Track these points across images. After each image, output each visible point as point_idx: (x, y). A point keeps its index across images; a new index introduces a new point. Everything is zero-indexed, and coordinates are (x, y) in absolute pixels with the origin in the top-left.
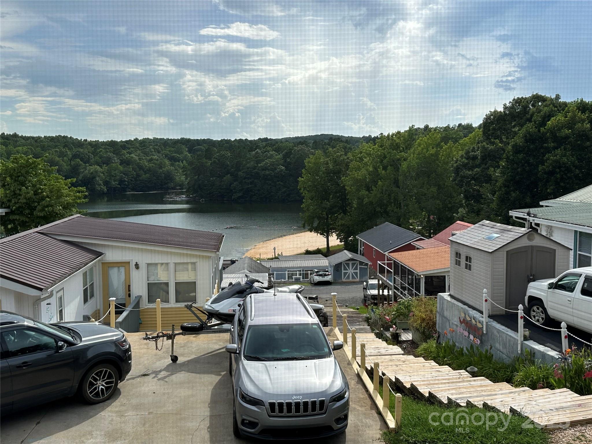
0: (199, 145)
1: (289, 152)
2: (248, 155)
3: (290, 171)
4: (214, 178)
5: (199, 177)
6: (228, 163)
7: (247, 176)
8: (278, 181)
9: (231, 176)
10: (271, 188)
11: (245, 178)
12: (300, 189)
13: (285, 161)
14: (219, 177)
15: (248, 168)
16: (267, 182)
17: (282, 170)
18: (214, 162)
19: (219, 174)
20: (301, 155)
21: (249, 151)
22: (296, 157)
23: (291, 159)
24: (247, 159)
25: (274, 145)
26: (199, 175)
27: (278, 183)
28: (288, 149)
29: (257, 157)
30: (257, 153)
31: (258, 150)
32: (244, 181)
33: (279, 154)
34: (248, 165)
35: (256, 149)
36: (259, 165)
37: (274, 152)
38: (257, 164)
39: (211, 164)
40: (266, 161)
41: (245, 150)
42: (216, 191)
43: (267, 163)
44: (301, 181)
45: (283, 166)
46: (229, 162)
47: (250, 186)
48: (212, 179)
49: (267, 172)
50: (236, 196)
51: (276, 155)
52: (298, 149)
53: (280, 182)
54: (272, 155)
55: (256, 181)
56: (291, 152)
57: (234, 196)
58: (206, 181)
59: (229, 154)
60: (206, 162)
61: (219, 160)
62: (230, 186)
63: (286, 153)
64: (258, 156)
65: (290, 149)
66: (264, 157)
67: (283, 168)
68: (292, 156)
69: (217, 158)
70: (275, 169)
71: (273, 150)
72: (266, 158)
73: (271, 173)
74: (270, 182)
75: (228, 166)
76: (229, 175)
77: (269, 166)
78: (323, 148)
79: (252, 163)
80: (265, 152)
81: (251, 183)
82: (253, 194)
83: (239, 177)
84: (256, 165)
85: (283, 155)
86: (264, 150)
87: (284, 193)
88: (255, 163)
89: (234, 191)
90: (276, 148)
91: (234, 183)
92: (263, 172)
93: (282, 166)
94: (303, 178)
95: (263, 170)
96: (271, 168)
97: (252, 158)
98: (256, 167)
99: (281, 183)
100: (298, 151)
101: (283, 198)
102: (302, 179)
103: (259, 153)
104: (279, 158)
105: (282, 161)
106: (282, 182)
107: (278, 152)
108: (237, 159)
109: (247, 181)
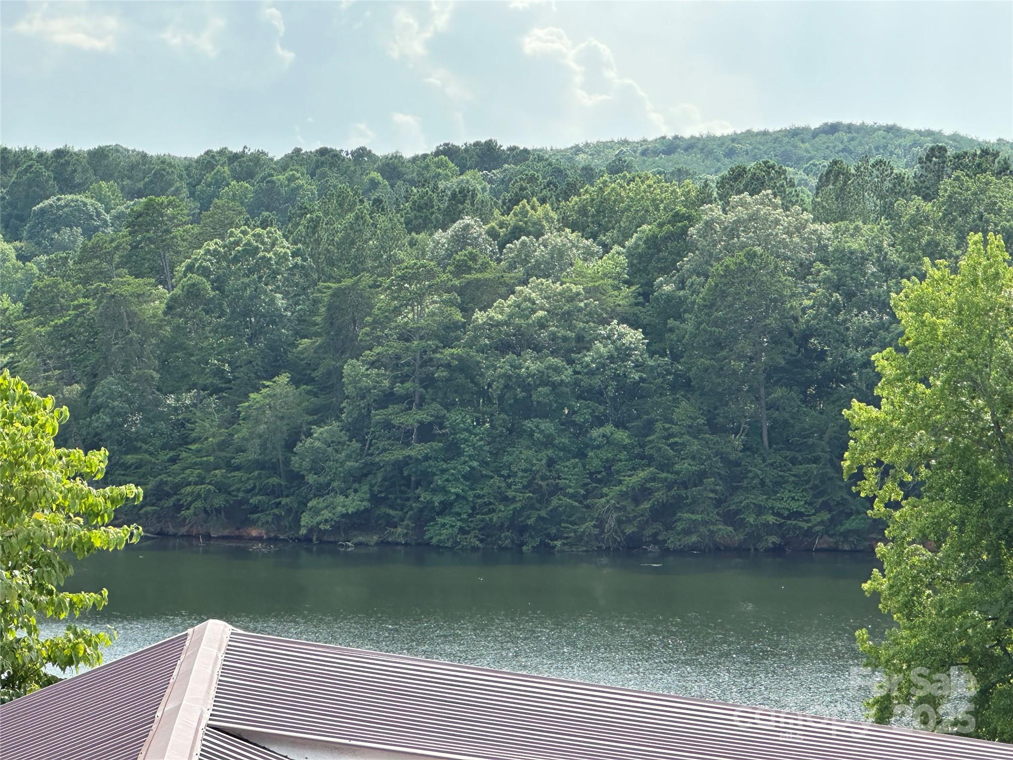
0: (67, 185)
1: (669, 237)
2: (401, 255)
3: (676, 358)
4: (187, 399)
5: (91, 387)
6: (280, 301)
7: (398, 388)
8: (600, 421)
9: (295, 382)
10: (551, 462)
11: (388, 398)
12: (859, 476)
13: (645, 295)
14: (216, 390)
15: (406, 336)
16: (528, 424)
17: (624, 353)
18: (194, 292)
19: (219, 372)
20: (752, 256)
21: (412, 226)
22: (716, 268)
23: (682, 284)
24: (403, 278)
25: (571, 190)
26: (93, 377)
27: (595, 433)
28: (664, 216)
29: (461, 269)
30: (462, 240)
31: (467, 220)
32: (378, 416)
33: (607, 248)
34: (407, 317)
35: (452, 215)
36: (480, 317)
37: (573, 236)
38: (466, 311)
39: (170, 308)
40: (526, 290)
41: (382, 220)
42: (201, 481)
43: (524, 309)
44: (869, 421)
45: (634, 325)
46: (286, 295)
47: (417, 450)
48: (171, 400)
49: (530, 364)
50: (326, 514)
51: (588, 255)
52: (731, 217)
53: (608, 429)
54: (559, 253)
55: (454, 416)
56: (684, 231)
57: (316, 512)
58: (138, 417)
59: (285, 247)
60: (141, 297)
61: (219, 284)
62: (290, 446)
63: (653, 242)
64: (473, 257)
65: (678, 217)
66: (512, 267)
67: (633, 336)
68: (687, 262)
69: (205, 272)
70: (583, 343)
71: (566, 223)
72: (520, 271)
73: (557, 370)
74: (547, 426)
75: (275, 318)
76: (283, 379)
77: (542, 325)
78: (887, 211)
79: (432, 304)
80: (516, 233)
81: (425, 432)
82: (437, 499)
83: (349, 390)
84: (458, 317)
85: (630, 255)
86: (510, 219)
87: (637, 501)
88: (450, 303)
89: (311, 478)
90: (583, 211)
91: (317, 431)
92: (504, 364)
93: (624, 328)
94: (876, 402)
95: (504, 347)
96: (553, 337)
97: (431, 274)
98: (456, 326)
99: (622, 436)
100: (732, 231)
101: (629, 530)
102: (874, 412)
103: (475, 243)
104: (606, 275)
105: (626, 291)
106: (620, 425)
107: (594, 236)
108: (330, 278)
109: (396, 422)
